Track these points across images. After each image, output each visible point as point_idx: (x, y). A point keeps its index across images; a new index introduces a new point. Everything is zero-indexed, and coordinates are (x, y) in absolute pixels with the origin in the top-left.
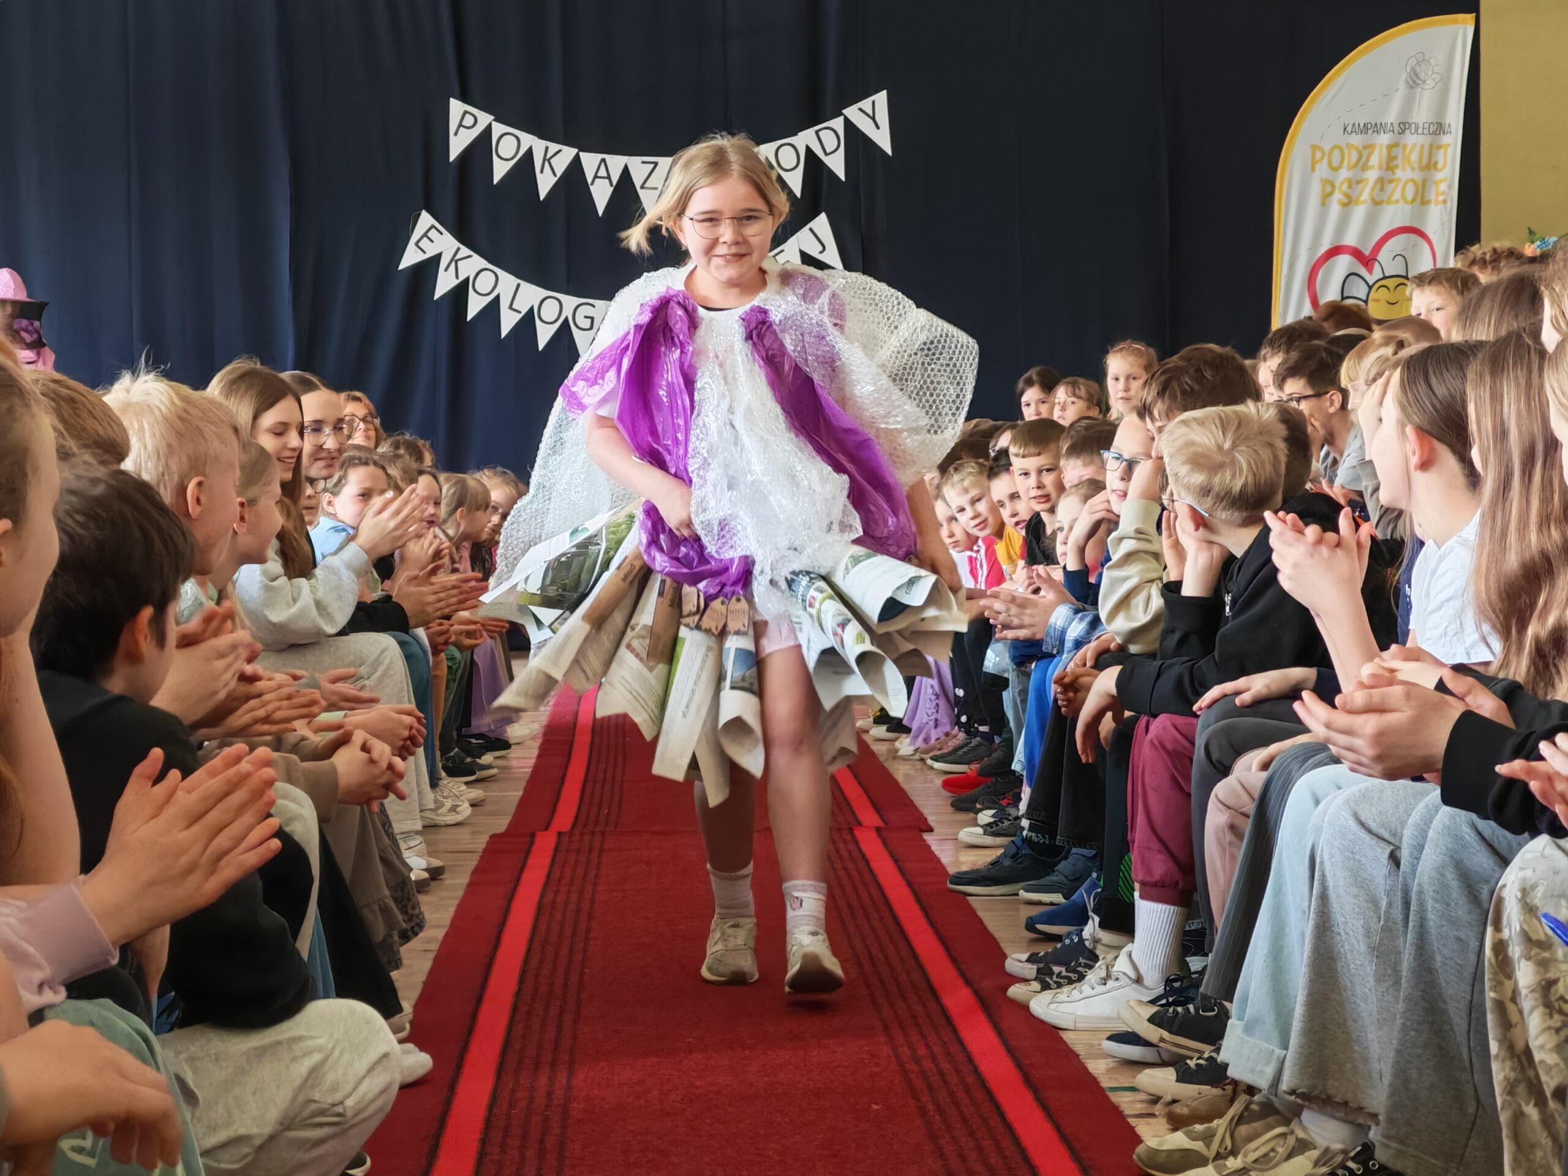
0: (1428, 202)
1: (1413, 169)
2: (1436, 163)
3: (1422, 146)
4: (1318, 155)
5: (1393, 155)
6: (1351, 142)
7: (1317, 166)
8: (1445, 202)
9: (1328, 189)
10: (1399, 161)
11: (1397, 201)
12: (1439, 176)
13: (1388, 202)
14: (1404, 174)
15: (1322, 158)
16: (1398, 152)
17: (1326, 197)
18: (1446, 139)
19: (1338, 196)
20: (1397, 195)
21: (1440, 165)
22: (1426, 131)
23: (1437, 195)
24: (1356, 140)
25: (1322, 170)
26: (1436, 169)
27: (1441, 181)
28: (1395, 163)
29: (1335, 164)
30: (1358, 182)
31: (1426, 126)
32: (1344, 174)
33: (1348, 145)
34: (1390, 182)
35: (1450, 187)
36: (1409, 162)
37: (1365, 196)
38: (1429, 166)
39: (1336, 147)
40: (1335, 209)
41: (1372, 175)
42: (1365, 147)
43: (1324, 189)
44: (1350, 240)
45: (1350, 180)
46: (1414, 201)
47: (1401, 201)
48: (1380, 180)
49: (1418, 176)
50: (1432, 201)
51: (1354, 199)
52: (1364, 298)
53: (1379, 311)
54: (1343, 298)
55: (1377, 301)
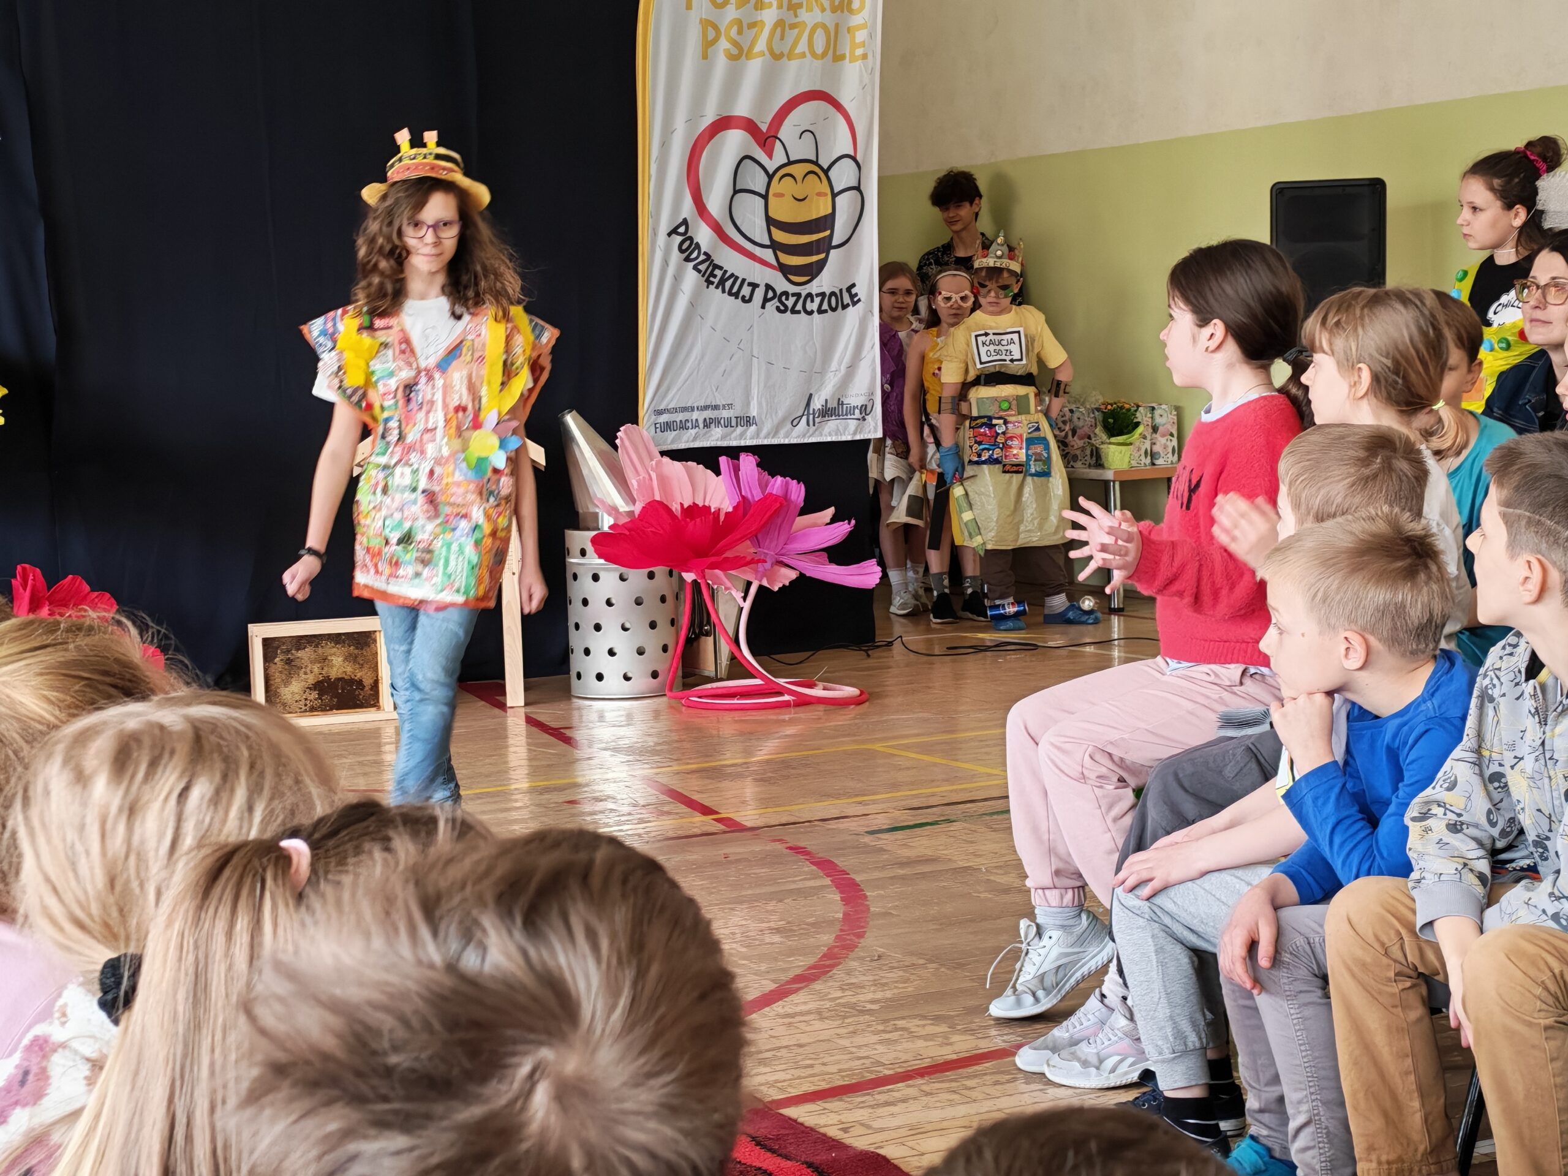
0: (842, 58)
1: (823, 10)
7: (695, 2)
8: (865, 57)
9: (711, 34)
11: (803, 55)
12: (857, 20)
13: (790, 56)
14: (809, 17)
17: (708, 45)
19: (724, 44)
20: (803, 46)
21: (856, 6)
23: (854, 46)
25: (702, 5)
26: (851, 11)
27: (859, 27)
30: (752, 25)
32: (731, 13)
34: (793, 26)
35: (871, 36)
37: (761, 45)
40: (721, 63)
41: (769, 16)
43: (705, 34)
44: (742, 108)
45: (739, 22)
46: (824, 54)
47: (808, 54)
48: (780, 24)
49: (828, 19)
50: (848, 55)
51: (745, 49)
52: (763, 192)
53: (783, 211)
54: (736, 192)
55: (780, 195)
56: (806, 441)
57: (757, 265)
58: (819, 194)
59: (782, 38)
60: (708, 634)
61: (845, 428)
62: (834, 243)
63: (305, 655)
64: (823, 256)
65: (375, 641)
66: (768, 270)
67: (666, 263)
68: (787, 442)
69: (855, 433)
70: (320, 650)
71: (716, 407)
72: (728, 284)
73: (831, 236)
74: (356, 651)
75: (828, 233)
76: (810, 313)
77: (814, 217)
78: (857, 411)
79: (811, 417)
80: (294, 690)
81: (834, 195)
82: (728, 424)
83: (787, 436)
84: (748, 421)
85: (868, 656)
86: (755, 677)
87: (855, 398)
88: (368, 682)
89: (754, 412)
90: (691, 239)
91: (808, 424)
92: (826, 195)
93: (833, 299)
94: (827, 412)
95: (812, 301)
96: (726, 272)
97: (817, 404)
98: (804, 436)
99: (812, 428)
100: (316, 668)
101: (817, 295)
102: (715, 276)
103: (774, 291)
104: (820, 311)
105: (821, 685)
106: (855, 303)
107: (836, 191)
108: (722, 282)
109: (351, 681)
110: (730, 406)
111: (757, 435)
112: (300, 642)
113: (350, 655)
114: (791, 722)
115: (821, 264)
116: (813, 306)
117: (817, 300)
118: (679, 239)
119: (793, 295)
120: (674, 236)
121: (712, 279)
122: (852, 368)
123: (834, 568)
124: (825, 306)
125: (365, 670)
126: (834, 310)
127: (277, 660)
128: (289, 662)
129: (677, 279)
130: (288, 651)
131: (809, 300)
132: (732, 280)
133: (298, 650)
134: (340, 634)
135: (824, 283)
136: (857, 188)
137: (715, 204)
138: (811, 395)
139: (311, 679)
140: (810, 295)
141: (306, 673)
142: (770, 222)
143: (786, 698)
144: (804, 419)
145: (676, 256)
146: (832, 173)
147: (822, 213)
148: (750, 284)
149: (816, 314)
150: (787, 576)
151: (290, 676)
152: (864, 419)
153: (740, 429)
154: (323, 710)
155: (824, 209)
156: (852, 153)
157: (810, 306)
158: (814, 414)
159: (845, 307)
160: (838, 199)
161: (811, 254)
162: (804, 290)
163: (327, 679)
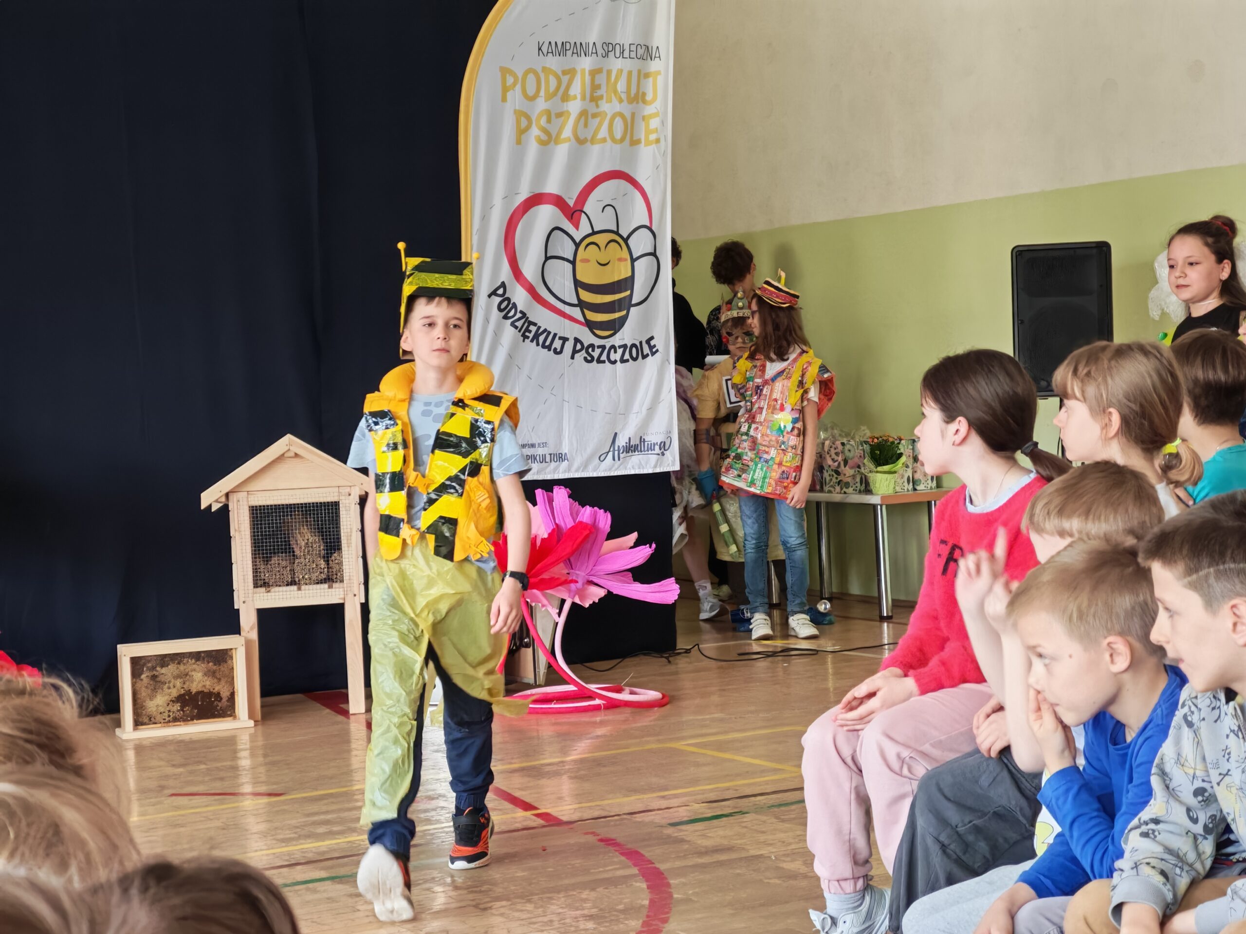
0: (638, 142)
1: (621, 101)
2: (644, 94)
3: (630, 73)
4: (510, 80)
5: (597, 83)
6: (548, 66)
7: (509, 95)
8: (658, 141)
9: (524, 123)
10: (602, 91)
11: (604, 140)
12: (649, 110)
13: (593, 141)
14: (609, 107)
15: (515, 84)
16: (601, 79)
17: (521, 133)
18: (655, 66)
19: (535, 131)
20: (603, 133)
21: (649, 97)
22: (633, 55)
23: (649, 132)
24: (553, 62)
25: (515, 98)
26: (644, 102)
27: (652, 116)
28: (599, 93)
29: (531, 91)
30: (559, 115)
31: (633, 48)
32: (541, 104)
33: (544, 69)
34: (594, 116)
35: (663, 123)
36: (615, 91)
37: (567, 132)
38: (637, 98)
39: (531, 70)
40: (533, 149)
41: (574, 107)
42: (564, 73)
43: (518, 122)
44: (552, 187)
45: (548, 113)
46: (622, 140)
47: (608, 139)
48: (584, 114)
49: (626, 109)
50: (643, 141)
51: (554, 137)
52: (572, 259)
53: (587, 275)
54: (547, 258)
55: (586, 261)
56: (612, 474)
57: (567, 321)
58: (620, 260)
59: (586, 125)
60: (527, 646)
61: (647, 463)
62: (634, 302)
63: (168, 672)
64: (624, 313)
65: (231, 658)
66: (577, 325)
67: (487, 320)
68: (595, 475)
69: (655, 467)
70: (182, 667)
71: (533, 446)
72: (541, 339)
73: (631, 295)
74: (215, 667)
75: (628, 293)
76: (614, 362)
77: (616, 279)
78: (657, 447)
79: (616, 453)
80: (158, 703)
81: (633, 260)
82: (543, 460)
83: (595, 470)
84: (560, 457)
85: (669, 662)
86: (569, 684)
87: (654, 436)
88: (225, 694)
89: (565, 449)
90: (509, 299)
91: (614, 459)
92: (626, 260)
93: (634, 350)
94: (631, 449)
95: (615, 352)
96: (539, 328)
97: (621, 442)
98: (610, 469)
99: (618, 463)
100: (178, 683)
101: (620, 347)
102: (530, 332)
103: (582, 344)
104: (623, 361)
105: (627, 689)
106: (653, 354)
107: (634, 257)
108: (536, 337)
109: (210, 694)
110: (544, 444)
111: (569, 470)
112: (164, 660)
113: (209, 671)
114: (602, 723)
115: (622, 321)
116: (614, 356)
117: (620, 351)
118: (498, 300)
119: (599, 347)
120: (493, 296)
121: (527, 334)
122: (651, 410)
123: (638, 586)
124: (627, 356)
125: (223, 682)
126: (635, 359)
127: (143, 676)
128: (154, 678)
129: (497, 334)
130: (154, 668)
131: (613, 350)
132: (545, 334)
133: (162, 667)
134: (199, 653)
135: (625, 336)
136: (654, 254)
137: (530, 268)
138: (616, 434)
139: (175, 693)
140: (613, 347)
141: (169, 688)
142: (578, 284)
143: (597, 702)
144: (610, 454)
145: (495, 314)
146: (630, 242)
147: (623, 276)
148: (560, 338)
149: (619, 362)
150: (596, 594)
151: (155, 690)
152: (663, 454)
153: (553, 465)
154: (184, 721)
155: (625, 273)
156: (648, 225)
157: (613, 357)
158: (619, 450)
159: (645, 357)
160: (636, 263)
161: (614, 311)
162: (608, 343)
163: (189, 692)
